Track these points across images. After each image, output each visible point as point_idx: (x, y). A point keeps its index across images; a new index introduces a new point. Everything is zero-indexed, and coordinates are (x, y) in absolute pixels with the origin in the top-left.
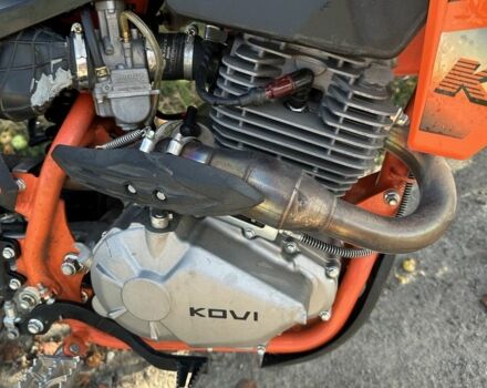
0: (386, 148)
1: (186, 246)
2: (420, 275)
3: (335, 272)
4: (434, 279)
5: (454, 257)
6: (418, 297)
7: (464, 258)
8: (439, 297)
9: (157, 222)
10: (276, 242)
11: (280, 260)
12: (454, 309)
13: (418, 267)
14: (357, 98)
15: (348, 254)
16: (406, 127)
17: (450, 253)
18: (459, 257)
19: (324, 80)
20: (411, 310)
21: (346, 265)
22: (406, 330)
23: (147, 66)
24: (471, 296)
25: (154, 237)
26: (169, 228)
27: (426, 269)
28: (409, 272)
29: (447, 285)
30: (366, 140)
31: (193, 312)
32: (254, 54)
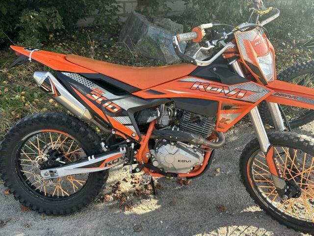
0: (212, 131)
1: (177, 148)
2: (221, 173)
3: (204, 155)
4: (226, 174)
5: (232, 168)
6: (221, 179)
7: (235, 168)
8: (228, 179)
9: (172, 144)
10: (193, 148)
11: (193, 152)
12: (232, 182)
13: (221, 171)
14: (207, 122)
15: (206, 151)
16: (216, 127)
17: (231, 167)
18: (233, 168)
19: (201, 118)
20: (219, 182)
21: (205, 153)
22: (218, 188)
23: (168, 115)
24: (237, 178)
25: (172, 146)
26: (174, 145)
27: (223, 171)
28: (218, 172)
29: (230, 175)
30: (209, 129)
31: (179, 161)
32: (189, 114)
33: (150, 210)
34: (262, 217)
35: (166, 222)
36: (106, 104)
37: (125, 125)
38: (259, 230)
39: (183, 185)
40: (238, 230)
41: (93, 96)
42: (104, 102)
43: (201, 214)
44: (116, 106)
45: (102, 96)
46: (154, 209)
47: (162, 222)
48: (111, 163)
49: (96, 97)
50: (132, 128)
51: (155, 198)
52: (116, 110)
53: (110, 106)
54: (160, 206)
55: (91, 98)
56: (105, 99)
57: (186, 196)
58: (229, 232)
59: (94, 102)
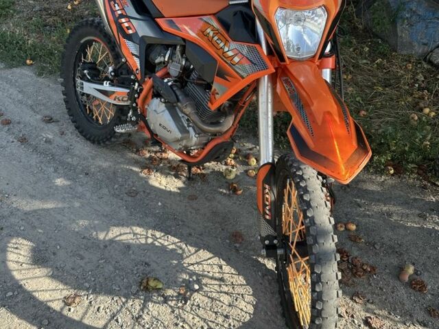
9: (163, 100)
10: (187, 120)
23: (181, 65)
25: (161, 103)
26: (164, 103)
31: (160, 124)
33: (164, 188)
34: (268, 280)
35: (164, 206)
36: (123, 20)
37: (133, 55)
38: (244, 287)
39: (231, 192)
40: (221, 267)
41: (116, 5)
42: (121, 16)
43: (206, 227)
44: (132, 27)
45: (123, 9)
46: (169, 190)
47: (160, 204)
48: (120, 99)
49: (117, 8)
50: (137, 61)
51: (184, 183)
52: (130, 32)
53: (126, 25)
54: (179, 191)
55: (113, 7)
56: (124, 14)
57: (219, 202)
58: (209, 261)
59: (113, 12)
